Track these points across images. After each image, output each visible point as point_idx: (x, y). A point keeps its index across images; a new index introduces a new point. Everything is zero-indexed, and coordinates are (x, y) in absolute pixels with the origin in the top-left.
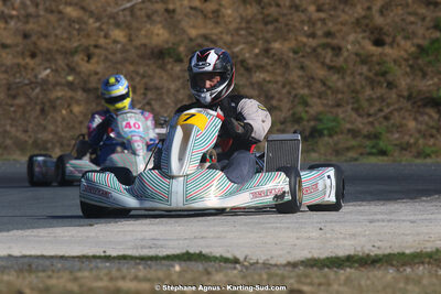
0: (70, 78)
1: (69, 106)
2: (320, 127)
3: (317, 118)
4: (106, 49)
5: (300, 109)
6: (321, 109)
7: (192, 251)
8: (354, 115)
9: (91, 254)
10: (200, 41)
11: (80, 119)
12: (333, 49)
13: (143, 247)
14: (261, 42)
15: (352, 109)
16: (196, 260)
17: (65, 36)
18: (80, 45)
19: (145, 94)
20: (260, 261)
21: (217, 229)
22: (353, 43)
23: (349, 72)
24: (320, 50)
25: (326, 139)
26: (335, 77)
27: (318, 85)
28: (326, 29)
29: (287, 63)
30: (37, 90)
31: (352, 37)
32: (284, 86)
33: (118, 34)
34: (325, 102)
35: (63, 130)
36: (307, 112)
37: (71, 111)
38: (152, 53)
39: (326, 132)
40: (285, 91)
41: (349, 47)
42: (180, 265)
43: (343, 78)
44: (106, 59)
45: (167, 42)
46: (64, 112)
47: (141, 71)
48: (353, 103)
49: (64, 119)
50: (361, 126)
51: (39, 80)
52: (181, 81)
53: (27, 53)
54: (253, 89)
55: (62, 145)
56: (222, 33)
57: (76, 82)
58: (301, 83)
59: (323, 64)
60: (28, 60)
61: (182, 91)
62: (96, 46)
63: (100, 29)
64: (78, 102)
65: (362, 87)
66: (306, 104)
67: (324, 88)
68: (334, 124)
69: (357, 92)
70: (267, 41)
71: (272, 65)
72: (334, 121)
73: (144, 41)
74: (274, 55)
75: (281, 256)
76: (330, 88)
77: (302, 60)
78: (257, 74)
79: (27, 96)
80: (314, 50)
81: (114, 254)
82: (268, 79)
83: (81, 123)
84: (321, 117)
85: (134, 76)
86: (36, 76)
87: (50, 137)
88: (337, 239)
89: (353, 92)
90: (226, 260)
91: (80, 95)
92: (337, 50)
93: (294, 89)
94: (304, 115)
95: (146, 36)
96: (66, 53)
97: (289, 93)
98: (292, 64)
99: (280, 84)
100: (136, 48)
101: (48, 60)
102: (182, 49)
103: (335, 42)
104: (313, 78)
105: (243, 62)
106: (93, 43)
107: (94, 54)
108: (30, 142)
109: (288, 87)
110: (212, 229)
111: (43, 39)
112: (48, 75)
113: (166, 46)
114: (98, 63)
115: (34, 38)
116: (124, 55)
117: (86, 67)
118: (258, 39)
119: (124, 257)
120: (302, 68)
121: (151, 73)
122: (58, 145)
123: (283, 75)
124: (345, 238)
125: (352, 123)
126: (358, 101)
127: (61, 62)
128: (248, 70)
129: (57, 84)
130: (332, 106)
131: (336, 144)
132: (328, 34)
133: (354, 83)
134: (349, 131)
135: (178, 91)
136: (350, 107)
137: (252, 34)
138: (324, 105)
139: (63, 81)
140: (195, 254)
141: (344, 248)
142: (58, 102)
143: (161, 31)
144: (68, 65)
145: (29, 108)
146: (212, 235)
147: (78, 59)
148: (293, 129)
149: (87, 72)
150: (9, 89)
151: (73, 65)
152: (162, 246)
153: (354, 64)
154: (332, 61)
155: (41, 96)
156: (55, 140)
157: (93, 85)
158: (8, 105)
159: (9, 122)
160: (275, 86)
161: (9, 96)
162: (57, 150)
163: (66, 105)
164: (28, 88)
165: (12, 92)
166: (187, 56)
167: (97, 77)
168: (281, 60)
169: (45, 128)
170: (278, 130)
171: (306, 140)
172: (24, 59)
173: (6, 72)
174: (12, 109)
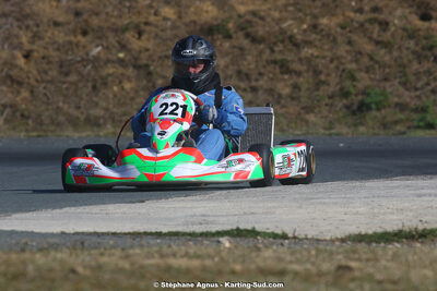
0: (121, 55)
1: (120, 82)
2: (368, 100)
3: (365, 93)
4: (156, 26)
5: (348, 83)
6: (368, 83)
7: (242, 227)
8: (401, 89)
9: (142, 231)
10: (248, 17)
11: (132, 95)
12: (380, 23)
13: (193, 224)
14: (309, 18)
15: (400, 83)
16: (245, 236)
17: (116, 13)
18: (131, 22)
20: (309, 237)
21: (270, 205)
22: (400, 18)
23: (396, 47)
24: (367, 25)
25: (374, 113)
26: (383, 51)
27: (365, 61)
28: (373, 4)
29: (335, 40)
30: (89, 67)
31: (399, 12)
33: (168, 11)
34: (372, 76)
35: (114, 107)
36: (354, 86)
37: (123, 88)
38: (202, 29)
39: (373, 106)
40: (332, 66)
41: (396, 22)
42: (230, 240)
43: (390, 53)
44: (157, 35)
45: (216, 19)
46: (115, 88)
48: (401, 77)
49: (115, 96)
50: (408, 100)
51: (90, 57)
52: (230, 56)
53: (79, 31)
54: (302, 64)
55: (113, 121)
56: (270, 9)
57: (127, 59)
58: (349, 58)
59: (370, 38)
60: (80, 38)
61: (231, 67)
62: (146, 24)
63: (150, 6)
64: (129, 80)
65: (410, 61)
66: (353, 78)
67: (371, 63)
68: (381, 98)
69: (404, 66)
70: (315, 17)
71: (320, 40)
72: (381, 95)
73: (194, 18)
74: (322, 30)
75: (329, 231)
76: (377, 62)
77: (349, 35)
78: (306, 49)
79: (79, 73)
80: (362, 25)
81: (165, 230)
82: (316, 54)
83: (132, 99)
84: (368, 91)
86: (87, 54)
87: (102, 113)
88: (384, 214)
89: (400, 66)
90: (275, 236)
91: (131, 71)
92: (385, 25)
93: (342, 64)
94: (352, 90)
95: (195, 13)
96: (117, 30)
97: (337, 68)
98: (340, 39)
99: (328, 59)
100: (186, 25)
101: (100, 38)
102: (230, 25)
103: (382, 17)
104: (360, 53)
105: (291, 38)
106: (143, 20)
107: (144, 31)
108: (82, 117)
109: (336, 62)
110: (261, 205)
111: (94, 17)
112: (99, 53)
113: (215, 23)
114: (148, 40)
115: (85, 16)
116: (174, 32)
117: (137, 44)
118: (306, 15)
119: (176, 234)
120: (350, 43)
122: (109, 121)
123: (331, 49)
124: (392, 213)
126: (405, 75)
127: (112, 40)
128: (296, 45)
129: (108, 61)
131: (384, 118)
132: (375, 9)
133: (401, 58)
134: (397, 105)
135: (227, 67)
136: (398, 80)
137: (300, 10)
138: (371, 79)
139: (114, 58)
140: (246, 230)
141: (391, 223)
142: (110, 78)
143: (210, 8)
144: (119, 42)
145: (80, 85)
146: (261, 211)
147: (129, 36)
148: (340, 103)
149: (138, 49)
150: (61, 66)
151: (123, 42)
152: (212, 223)
153: (402, 39)
154: (379, 36)
155: (93, 73)
156: (107, 115)
157: (145, 62)
158: (60, 82)
159: (62, 98)
160: (323, 61)
161: (61, 73)
162: (109, 126)
163: (117, 81)
164: (80, 65)
165: (64, 69)
166: (236, 32)
167: (147, 53)
168: (328, 35)
169: (97, 104)
170: (326, 105)
171: (354, 113)
172: (75, 36)
173: (58, 49)
174: (65, 86)
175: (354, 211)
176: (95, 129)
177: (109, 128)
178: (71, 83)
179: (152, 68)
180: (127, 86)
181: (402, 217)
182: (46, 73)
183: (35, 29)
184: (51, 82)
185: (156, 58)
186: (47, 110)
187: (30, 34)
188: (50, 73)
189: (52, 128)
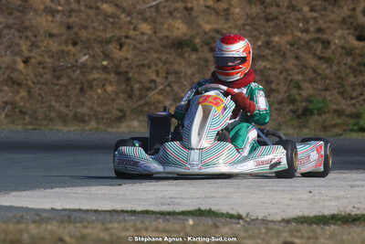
0: (105, 63)
1: (104, 86)
2: (311, 106)
3: (308, 100)
4: (135, 39)
5: (294, 92)
6: (312, 92)
7: (203, 208)
8: (340, 98)
9: (119, 209)
10: (212, 34)
11: (113, 97)
12: (323, 42)
13: (163, 204)
14: (263, 36)
15: (339, 93)
16: (206, 216)
17: (101, 28)
18: (114, 36)
19: (166, 78)
20: (260, 218)
21: (224, 190)
22: (340, 38)
24: (312, 43)
25: (316, 117)
26: (325, 66)
27: (310, 73)
28: (317, 26)
29: (284, 55)
30: (78, 72)
31: (339, 33)
32: (281, 73)
33: (145, 27)
34: (316, 86)
35: (98, 106)
36: (300, 94)
37: (105, 90)
38: (173, 43)
39: (315, 111)
40: (282, 77)
41: (337, 41)
42: (193, 220)
44: (135, 48)
45: (185, 35)
47: (164, 58)
48: (339, 88)
49: (99, 97)
50: (345, 107)
51: (79, 64)
52: (197, 67)
53: (70, 42)
55: (97, 118)
56: (230, 28)
57: (110, 66)
58: (296, 70)
59: (315, 55)
60: (70, 47)
61: (197, 76)
62: (127, 37)
63: (130, 23)
64: (111, 84)
65: (347, 75)
66: (299, 88)
67: (315, 75)
68: (320, 105)
69: (342, 79)
70: (268, 35)
71: (272, 55)
72: (322, 102)
73: (166, 33)
74: (274, 47)
75: (277, 214)
76: (319, 75)
77: (297, 51)
78: (260, 62)
79: (69, 77)
80: (307, 43)
81: (139, 209)
82: (268, 67)
83: (113, 100)
84: (311, 99)
85: (158, 62)
86: (76, 61)
87: (88, 111)
88: (324, 200)
89: (339, 78)
90: (231, 216)
91: (112, 77)
92: (327, 44)
93: (289, 75)
94: (297, 97)
95: (168, 29)
96: (102, 42)
97: (286, 78)
98: (288, 54)
99: (278, 71)
100: (160, 39)
101: (87, 48)
102: (197, 41)
103: (325, 37)
104: (305, 67)
106: (124, 34)
107: (125, 43)
108: (71, 114)
109: (284, 74)
110: (220, 190)
111: (83, 30)
112: (86, 61)
113: (185, 38)
114: (128, 51)
115: (75, 30)
116: (150, 45)
117: (117, 54)
118: (261, 34)
119: (147, 212)
120: (297, 58)
121: (172, 60)
122: (94, 118)
123: (281, 63)
124: (330, 200)
125: (338, 104)
126: (343, 86)
127: (98, 50)
129: (94, 68)
130: (321, 90)
131: (325, 121)
132: (319, 30)
133: (339, 71)
134: (335, 111)
135: (193, 75)
136: (336, 90)
137: (256, 29)
138: (314, 89)
139: (99, 66)
140: (205, 211)
141: (329, 208)
142: (95, 83)
143: (181, 26)
144: (103, 52)
145: (70, 87)
146: (220, 195)
147: (113, 47)
148: (287, 108)
149: (119, 58)
150: (54, 71)
151: (107, 52)
152: (178, 204)
153: (341, 56)
154: (322, 53)
155: (81, 77)
156: (92, 113)
157: (125, 69)
158: (53, 84)
159: (54, 98)
160: (274, 73)
161: (54, 76)
162: (93, 123)
163: (101, 85)
164: (70, 70)
165: (57, 74)
166: (202, 46)
167: (127, 62)
168: (279, 51)
169: (83, 104)
170: (276, 109)
171: (299, 117)
172: (67, 46)
173: (52, 57)
174: (57, 87)
175: (298, 197)
176: (82, 124)
177: (93, 124)
178: (62, 85)
179: (130, 75)
180: (109, 89)
181: (337, 204)
182: (41, 76)
183: (33, 39)
184: (45, 84)
185: (133, 66)
186: (42, 107)
187: (29, 43)
188: (45, 76)
189: (45, 123)
